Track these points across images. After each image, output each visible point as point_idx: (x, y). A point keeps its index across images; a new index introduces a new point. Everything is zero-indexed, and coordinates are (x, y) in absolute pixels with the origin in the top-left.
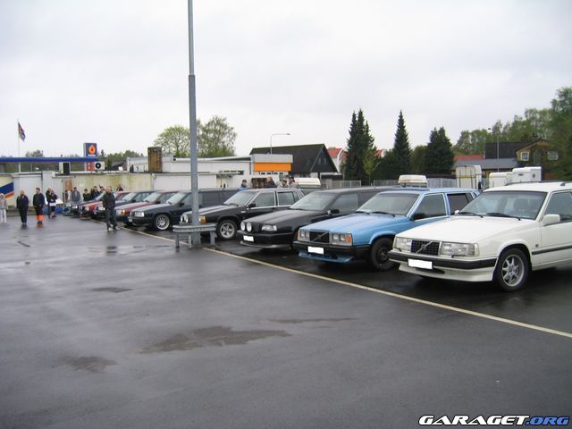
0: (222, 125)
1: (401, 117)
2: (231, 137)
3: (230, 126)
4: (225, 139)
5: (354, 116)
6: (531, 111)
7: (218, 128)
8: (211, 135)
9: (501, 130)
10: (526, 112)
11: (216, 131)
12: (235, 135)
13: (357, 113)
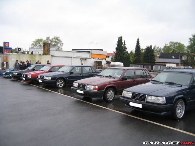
0: (58, 40)
1: (138, 40)
2: (61, 44)
3: (61, 40)
4: (59, 45)
5: (119, 38)
6: (172, 42)
7: (56, 40)
8: (54, 43)
9: (156, 49)
10: (170, 43)
11: (55, 42)
12: (63, 44)
13: (120, 37)
